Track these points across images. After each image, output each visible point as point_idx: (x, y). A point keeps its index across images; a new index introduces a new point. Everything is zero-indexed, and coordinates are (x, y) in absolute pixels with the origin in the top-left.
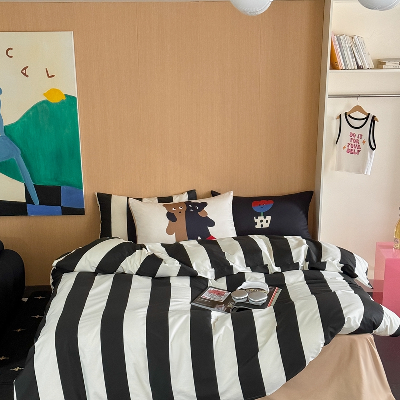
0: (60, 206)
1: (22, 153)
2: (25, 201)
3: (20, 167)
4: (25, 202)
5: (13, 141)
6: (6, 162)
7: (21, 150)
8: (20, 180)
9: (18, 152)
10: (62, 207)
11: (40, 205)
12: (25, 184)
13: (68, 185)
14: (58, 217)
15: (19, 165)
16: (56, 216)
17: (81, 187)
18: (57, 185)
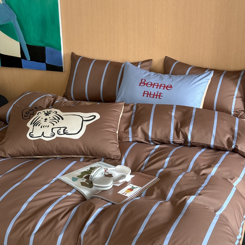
3: (16, 29)
4: (20, 57)
5: (11, 8)
7: (17, 16)
8: (16, 39)
9: (14, 17)
10: (46, 64)
12: (20, 43)
13: (51, 46)
14: (44, 71)
15: (15, 27)
17: (60, 49)
18: (42, 46)
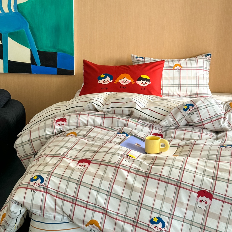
0: (56, 67)
1: (30, 26)
2: (30, 62)
6: (17, 32)
7: (29, 23)
8: (27, 46)
9: (27, 24)
10: (57, 69)
11: (41, 66)
13: (63, 51)
14: (54, 75)
16: (52, 75)
17: (73, 54)
18: (54, 52)
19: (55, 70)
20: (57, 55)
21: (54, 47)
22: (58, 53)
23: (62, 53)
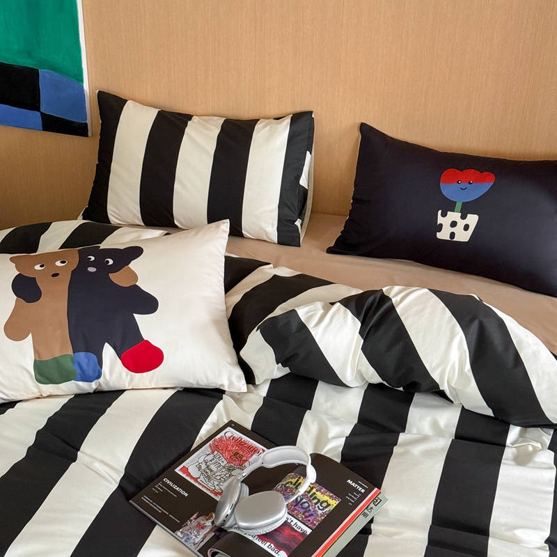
0: (39, 111)
10: (42, 114)
13: (54, 68)
17: (80, 78)
18: (30, 67)
19: (35, 117)
20: (39, 76)
21: (29, 55)
22: (41, 71)
23: (52, 72)
